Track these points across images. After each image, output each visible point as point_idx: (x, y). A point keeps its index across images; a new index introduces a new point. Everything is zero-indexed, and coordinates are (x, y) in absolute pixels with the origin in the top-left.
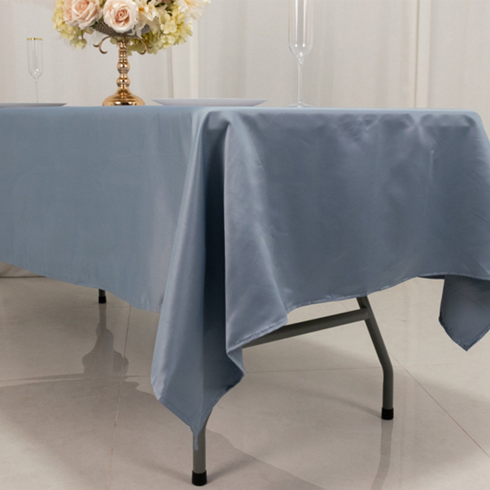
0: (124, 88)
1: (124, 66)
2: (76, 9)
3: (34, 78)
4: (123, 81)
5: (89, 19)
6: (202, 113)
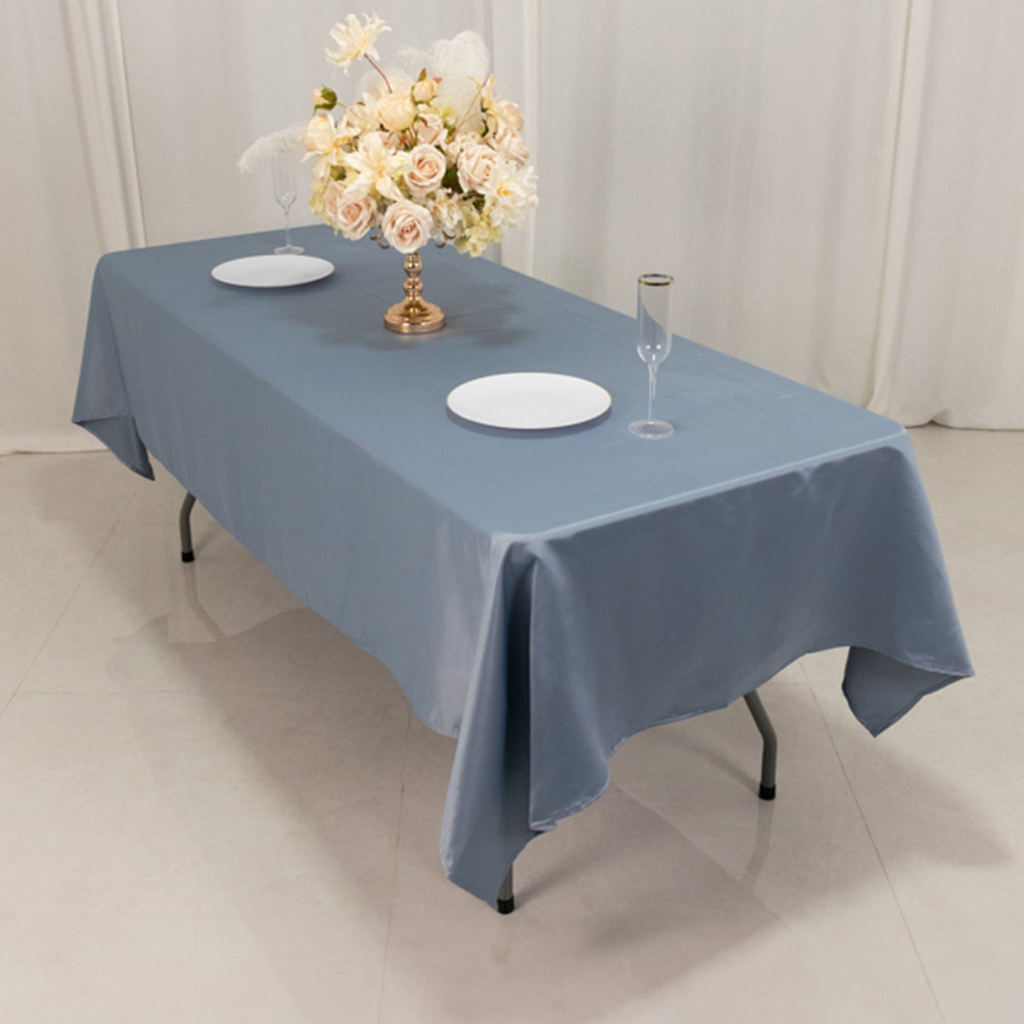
0: (414, 298)
1: (414, 267)
2: (343, 213)
3: (284, 207)
4: (414, 287)
5: (363, 231)
6: (502, 541)
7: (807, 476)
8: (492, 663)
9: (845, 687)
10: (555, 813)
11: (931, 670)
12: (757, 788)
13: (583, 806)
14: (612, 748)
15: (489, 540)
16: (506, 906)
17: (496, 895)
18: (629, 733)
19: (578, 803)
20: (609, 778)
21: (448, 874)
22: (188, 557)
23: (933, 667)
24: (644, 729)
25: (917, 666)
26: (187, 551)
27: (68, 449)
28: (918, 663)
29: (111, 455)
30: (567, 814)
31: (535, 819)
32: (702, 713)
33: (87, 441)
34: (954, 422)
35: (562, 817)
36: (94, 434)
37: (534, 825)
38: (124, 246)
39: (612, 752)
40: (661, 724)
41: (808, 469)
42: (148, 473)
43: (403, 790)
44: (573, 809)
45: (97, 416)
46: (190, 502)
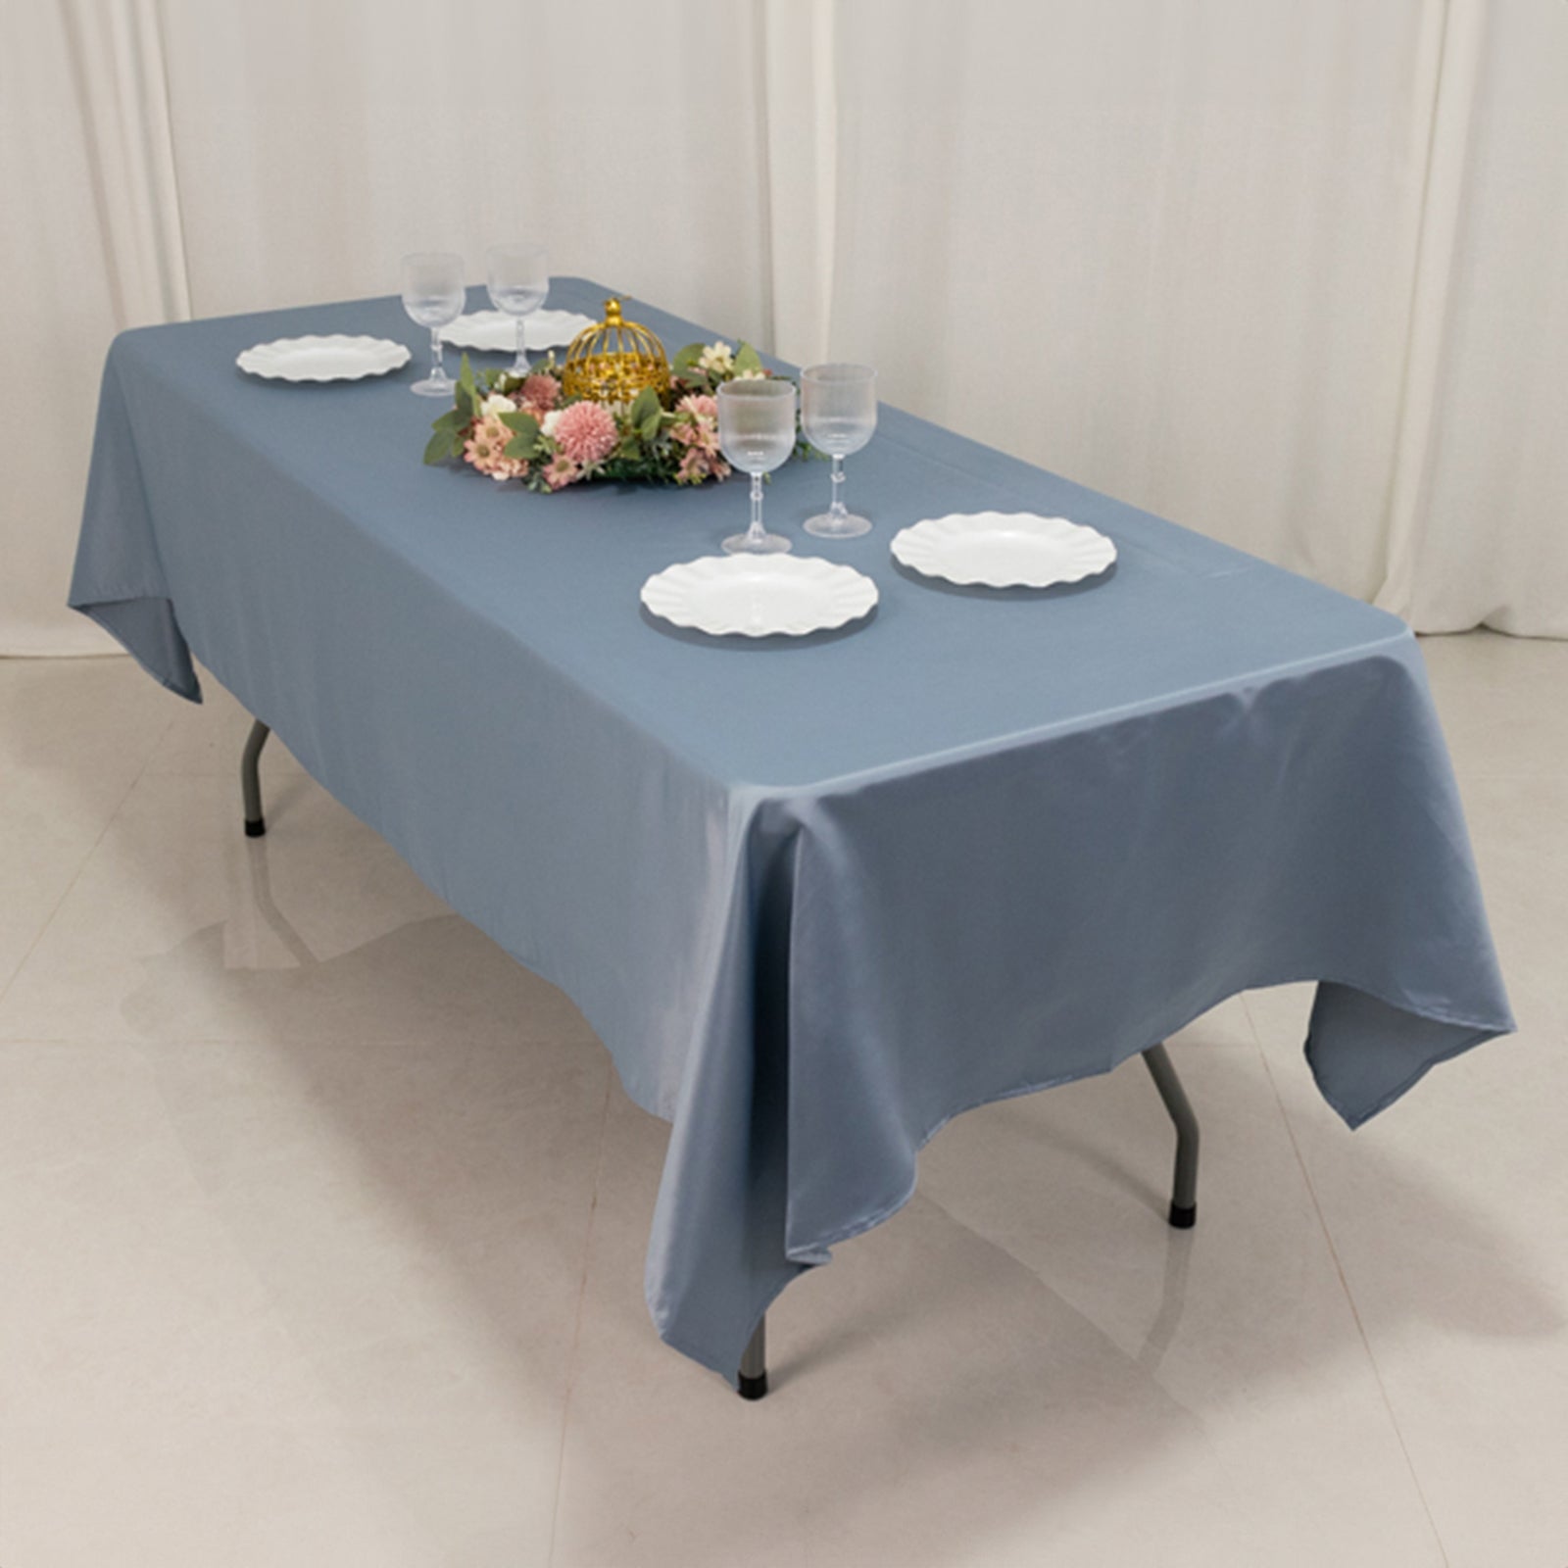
6: (746, 798)
7: (1247, 701)
8: (729, 993)
9: (1310, 1049)
10: (825, 1233)
11: (1446, 1020)
12: (1167, 1209)
13: (872, 1223)
14: (925, 1134)
15: (725, 795)
16: (753, 1387)
17: (736, 1366)
18: (951, 1111)
19: (864, 1219)
20: (916, 1180)
21: (660, 1332)
22: (255, 828)
23: (1448, 1015)
24: (977, 1105)
25: (1423, 1013)
26: (252, 819)
27: (64, 653)
28: (1425, 1009)
29: (133, 661)
30: (846, 1236)
31: (795, 1244)
32: (1071, 1080)
33: (95, 640)
34: (1519, 626)
35: (836, 1241)
36: (105, 627)
37: (792, 1252)
38: (158, 319)
39: (924, 1141)
40: (1004, 1098)
41: (1248, 690)
42: (191, 691)
43: (594, 1205)
44: (855, 1227)
45: (107, 596)
46: (259, 736)
